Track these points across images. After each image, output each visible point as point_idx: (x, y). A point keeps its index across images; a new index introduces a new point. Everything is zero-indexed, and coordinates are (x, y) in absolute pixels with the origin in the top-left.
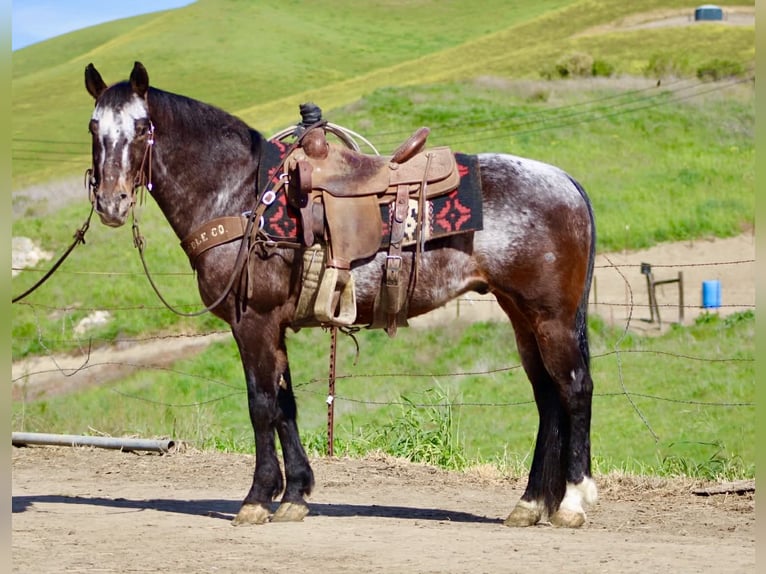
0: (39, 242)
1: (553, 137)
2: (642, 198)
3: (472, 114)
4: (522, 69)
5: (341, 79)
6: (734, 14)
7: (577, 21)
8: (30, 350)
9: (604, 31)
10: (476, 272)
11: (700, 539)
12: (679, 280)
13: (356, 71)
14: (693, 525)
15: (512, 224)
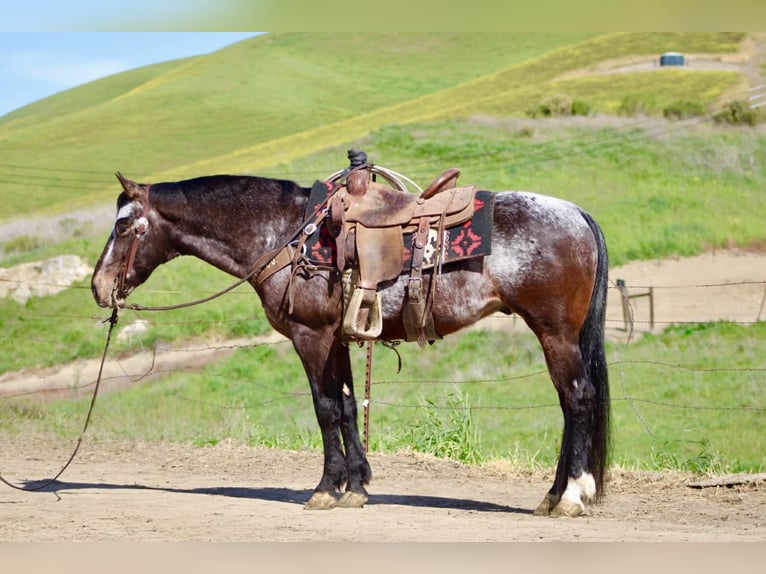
0: (86, 259)
1: (538, 169)
2: (616, 221)
3: (466, 149)
4: (508, 108)
5: (349, 117)
6: (694, 61)
7: (557, 66)
8: (79, 354)
9: (580, 75)
10: (494, 294)
11: (700, 527)
12: (650, 294)
13: (363, 110)
14: (691, 515)
15: (521, 251)
